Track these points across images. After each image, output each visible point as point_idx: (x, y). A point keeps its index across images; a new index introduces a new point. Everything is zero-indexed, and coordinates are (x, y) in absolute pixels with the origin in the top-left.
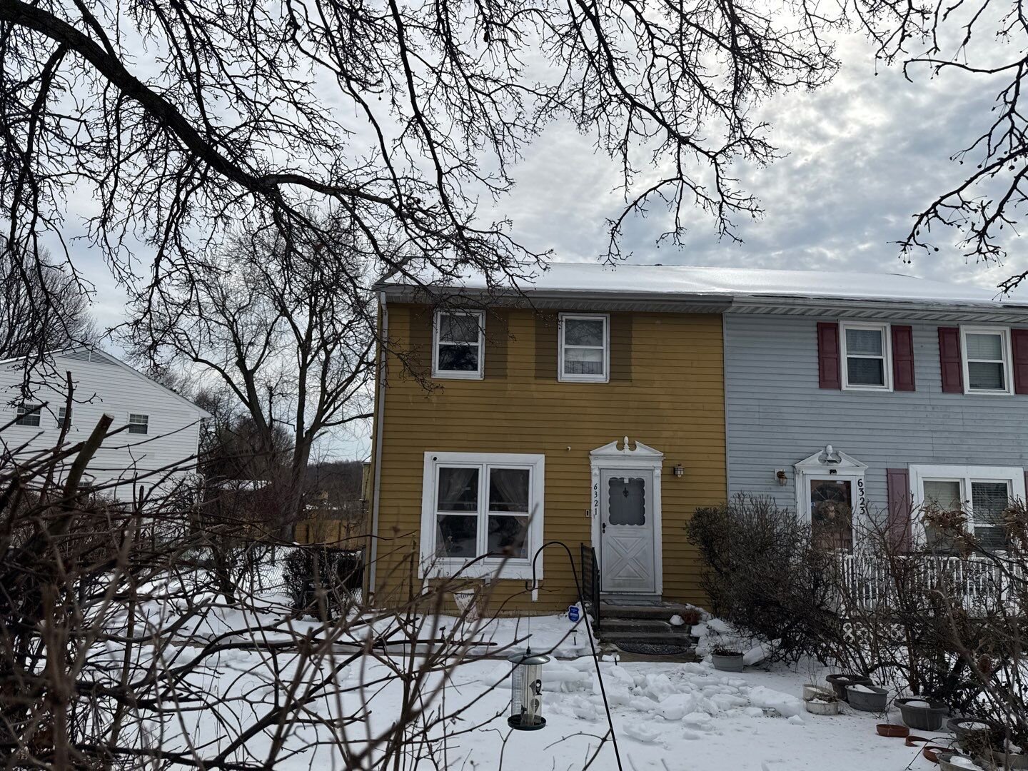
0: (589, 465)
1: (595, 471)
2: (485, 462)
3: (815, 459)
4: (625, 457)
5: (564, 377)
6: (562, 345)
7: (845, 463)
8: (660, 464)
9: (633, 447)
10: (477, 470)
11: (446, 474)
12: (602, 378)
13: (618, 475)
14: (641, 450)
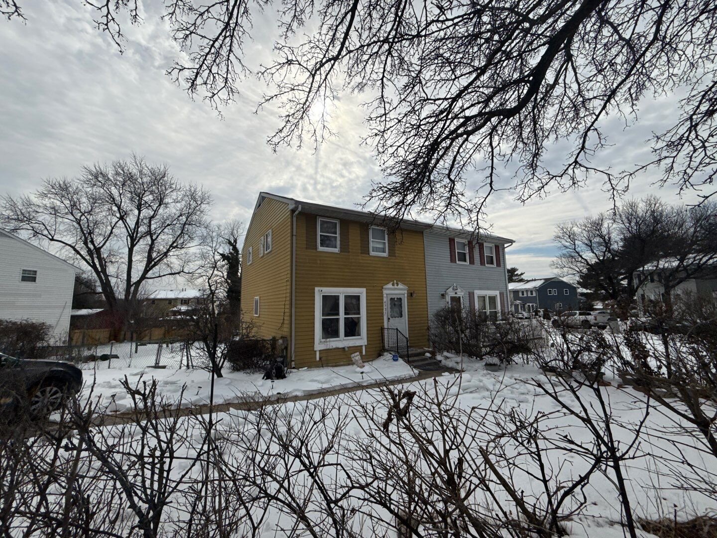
0: (382, 293)
1: (385, 295)
2: (342, 292)
3: (451, 289)
4: (395, 289)
5: (372, 253)
6: (371, 239)
7: (459, 290)
8: (406, 292)
9: (398, 285)
10: (338, 296)
11: (325, 298)
12: (385, 255)
13: (393, 297)
14: (401, 286)
